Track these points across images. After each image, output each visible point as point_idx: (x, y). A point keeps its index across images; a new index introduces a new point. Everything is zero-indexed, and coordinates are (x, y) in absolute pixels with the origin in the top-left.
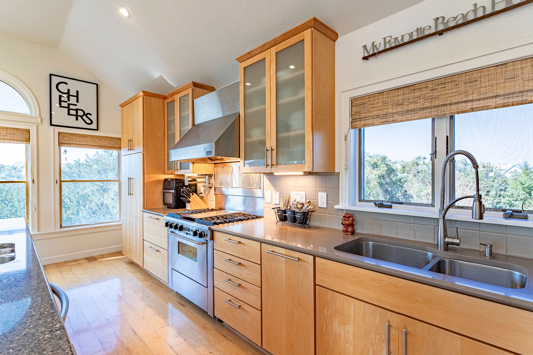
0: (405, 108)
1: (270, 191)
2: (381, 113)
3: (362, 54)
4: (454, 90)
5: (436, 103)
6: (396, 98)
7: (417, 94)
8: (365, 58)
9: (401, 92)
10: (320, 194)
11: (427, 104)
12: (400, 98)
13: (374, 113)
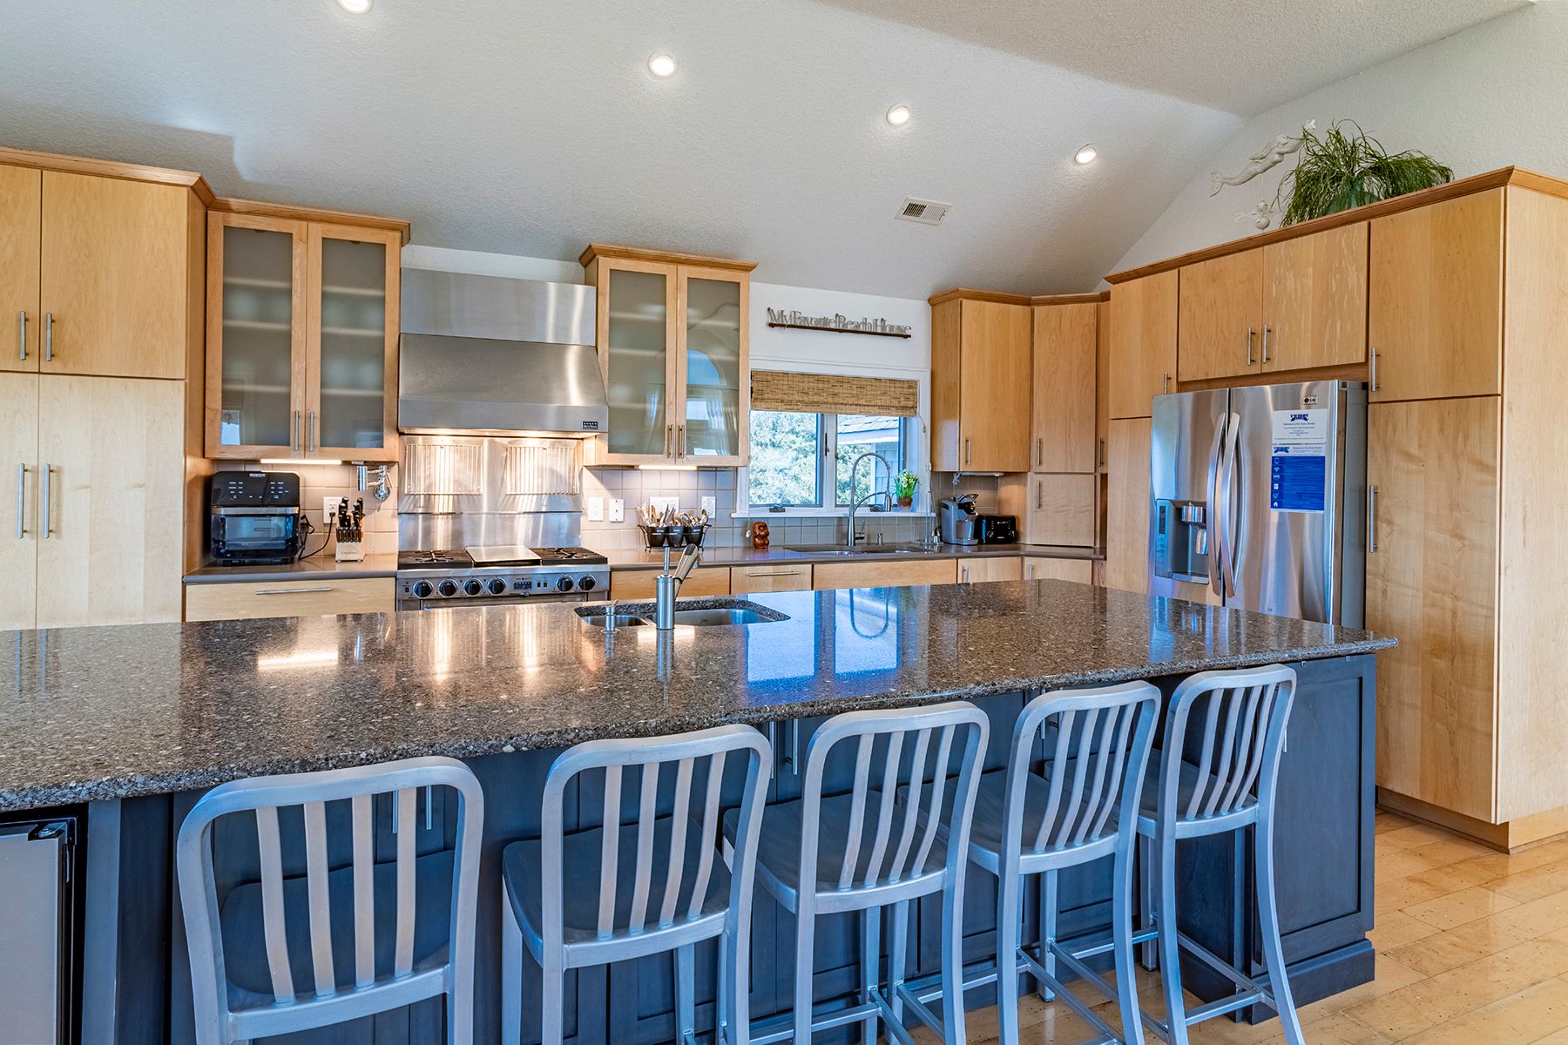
0: (812, 398)
1: (602, 499)
2: (786, 397)
3: (767, 319)
4: (849, 391)
5: (836, 400)
6: (801, 384)
7: (820, 385)
8: (772, 325)
9: (806, 379)
10: (704, 499)
11: (830, 400)
12: (806, 385)
13: (780, 396)
